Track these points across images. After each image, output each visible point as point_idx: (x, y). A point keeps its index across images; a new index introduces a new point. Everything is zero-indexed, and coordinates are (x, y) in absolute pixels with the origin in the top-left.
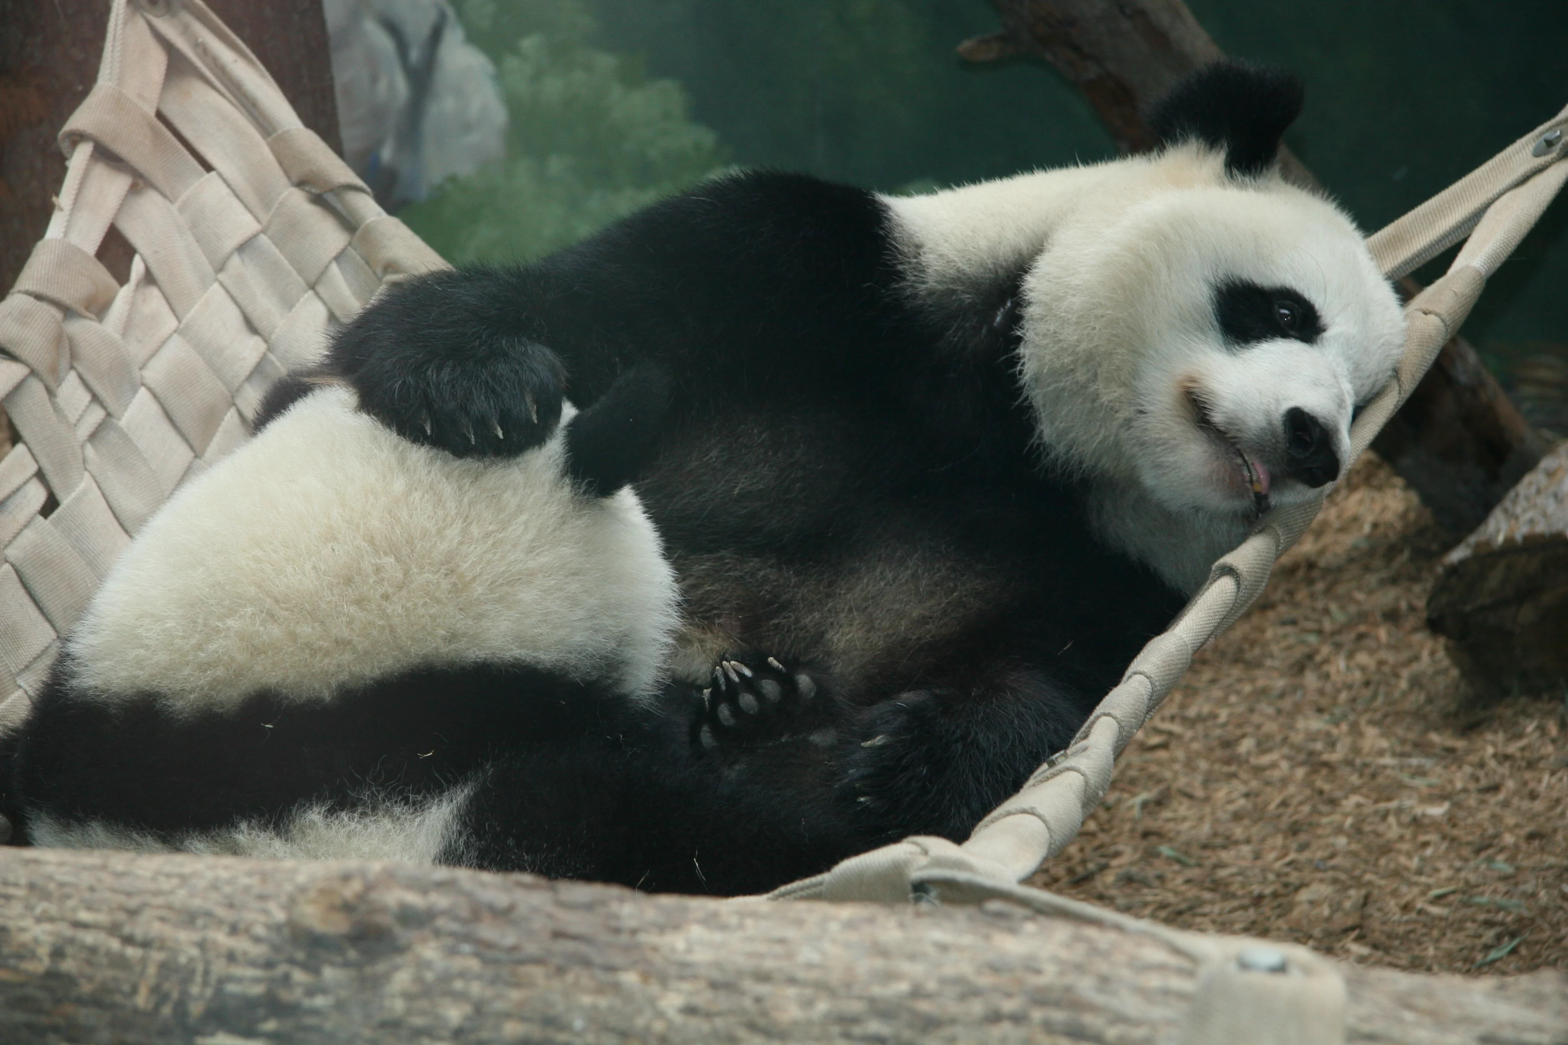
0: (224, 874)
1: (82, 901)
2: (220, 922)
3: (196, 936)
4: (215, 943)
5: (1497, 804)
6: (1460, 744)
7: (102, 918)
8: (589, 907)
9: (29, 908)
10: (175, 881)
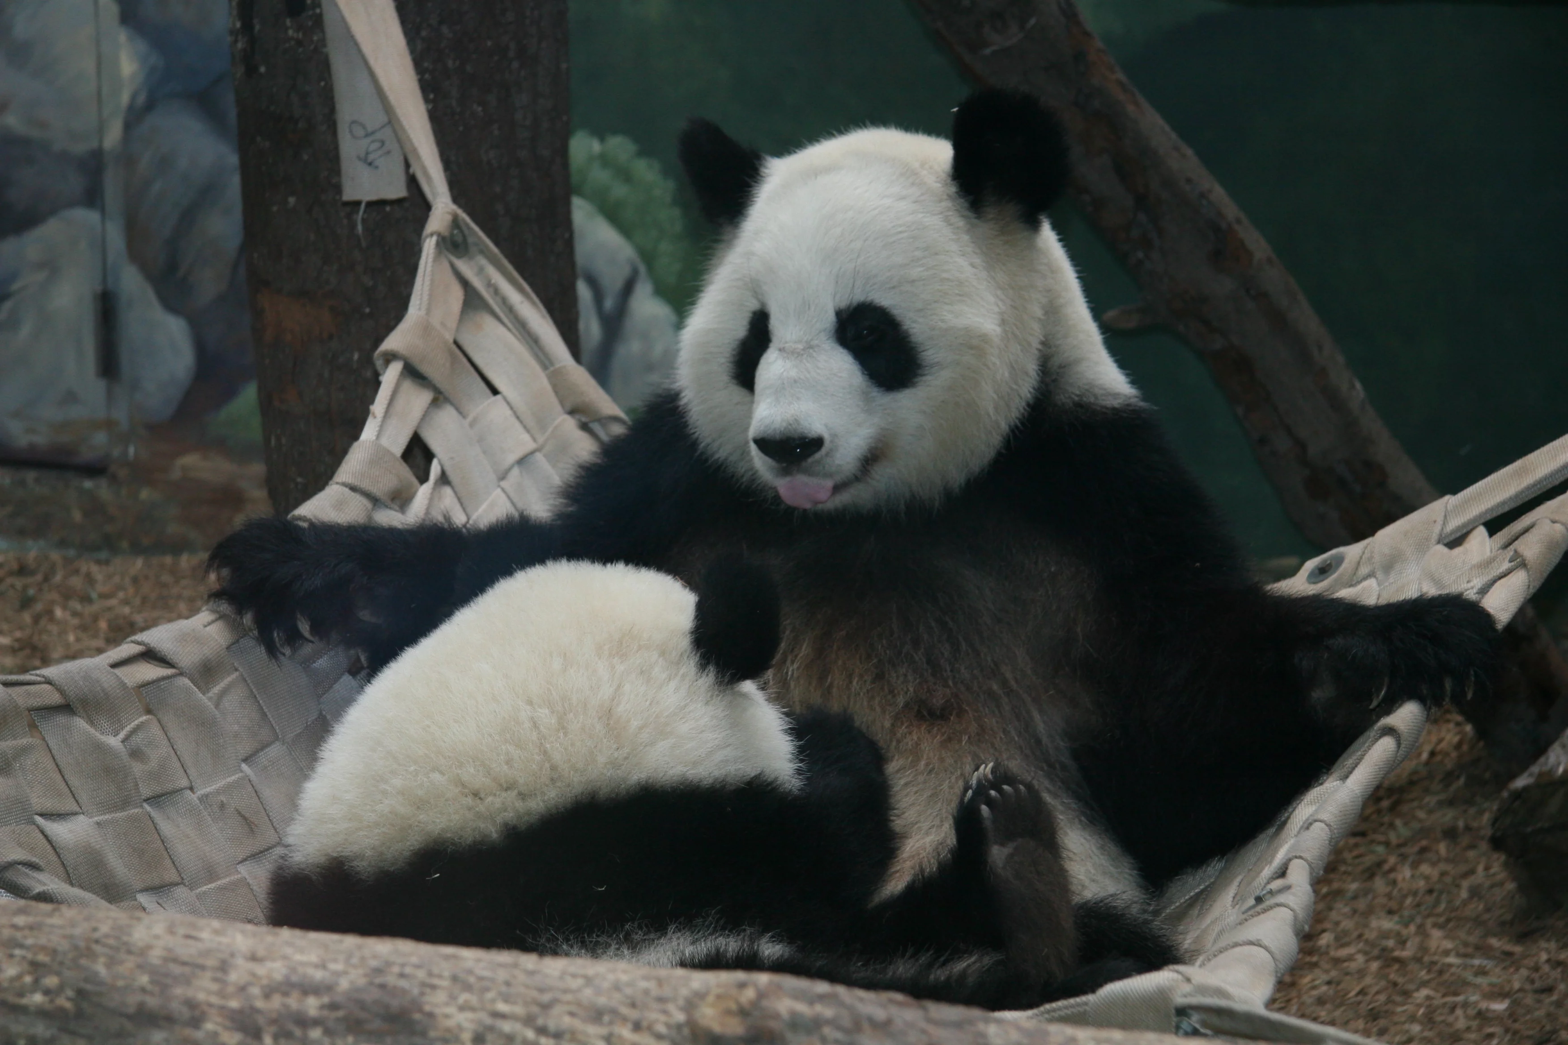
0: (624, 978)
1: (500, 994)
2: (625, 1019)
3: (604, 1031)
4: (620, 1037)
5: (1552, 1003)
6: (1518, 949)
7: (519, 1010)
8: (958, 1025)
9: (453, 997)
10: (580, 982)
